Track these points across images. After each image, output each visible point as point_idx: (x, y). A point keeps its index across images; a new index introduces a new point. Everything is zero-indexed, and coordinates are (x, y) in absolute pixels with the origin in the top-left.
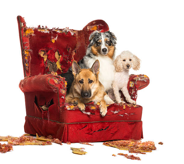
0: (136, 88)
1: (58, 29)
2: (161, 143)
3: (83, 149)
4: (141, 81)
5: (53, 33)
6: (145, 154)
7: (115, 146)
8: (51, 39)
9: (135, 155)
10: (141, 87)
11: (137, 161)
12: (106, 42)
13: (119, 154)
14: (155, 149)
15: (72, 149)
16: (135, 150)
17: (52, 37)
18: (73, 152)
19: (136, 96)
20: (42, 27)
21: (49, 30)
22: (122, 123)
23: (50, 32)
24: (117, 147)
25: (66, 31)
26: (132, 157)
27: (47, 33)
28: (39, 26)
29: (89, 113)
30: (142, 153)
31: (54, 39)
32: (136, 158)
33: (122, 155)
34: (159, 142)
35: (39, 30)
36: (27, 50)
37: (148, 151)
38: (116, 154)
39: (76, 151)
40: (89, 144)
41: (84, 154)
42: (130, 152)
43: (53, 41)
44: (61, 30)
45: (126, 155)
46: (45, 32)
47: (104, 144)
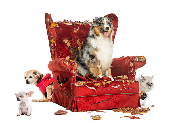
0: (134, 67)
1: (80, 22)
2: (153, 106)
3: (99, 116)
4: (138, 61)
5: (75, 25)
6: (143, 114)
7: (122, 111)
8: (74, 30)
9: (136, 116)
10: (139, 66)
11: (137, 120)
12: (108, 23)
13: (124, 116)
14: (149, 110)
15: (92, 116)
16: (135, 112)
17: (74, 28)
18: (92, 119)
19: (135, 73)
20: (67, 21)
21: (73, 23)
22: (122, 95)
23: (73, 25)
24: (123, 112)
25: (86, 23)
26: (134, 118)
27: (71, 25)
28: (65, 20)
29: (94, 88)
30: (141, 114)
31: (76, 29)
32: (137, 118)
33: (127, 117)
34: (152, 105)
35: (64, 23)
36: (52, 39)
37: (144, 112)
38: (123, 117)
39: (95, 117)
40: (103, 112)
41: (101, 119)
42: (132, 114)
43: (75, 31)
44: (82, 22)
45: (129, 117)
46: (69, 25)
47: (113, 111)
